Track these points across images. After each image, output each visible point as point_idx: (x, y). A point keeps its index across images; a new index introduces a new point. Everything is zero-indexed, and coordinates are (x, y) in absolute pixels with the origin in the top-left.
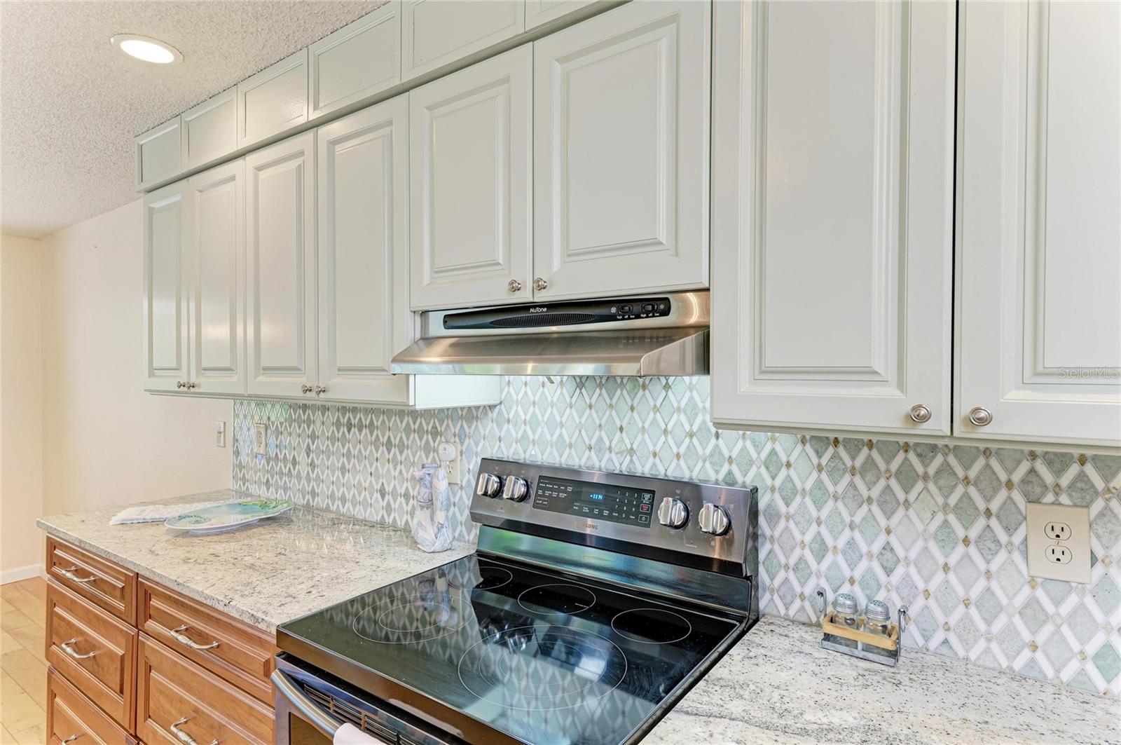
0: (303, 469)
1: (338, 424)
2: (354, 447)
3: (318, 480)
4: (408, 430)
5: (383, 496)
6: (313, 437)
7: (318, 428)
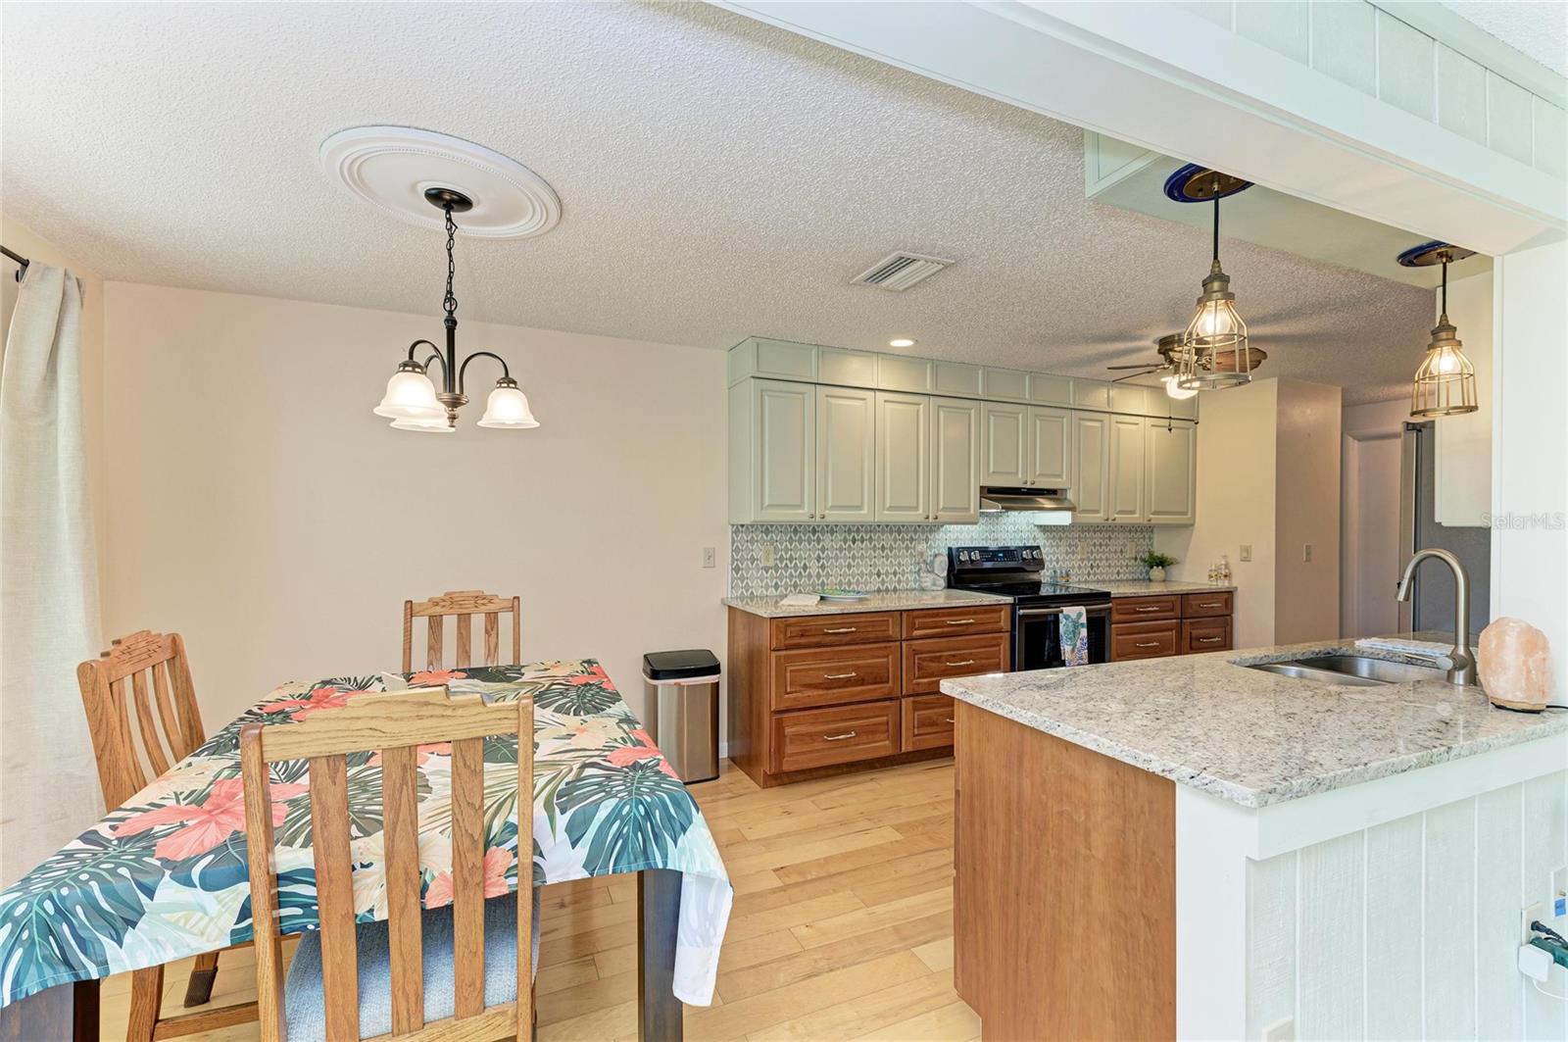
0: (814, 570)
1: (845, 540)
2: (858, 552)
3: (828, 575)
4: (895, 540)
5: (879, 576)
6: (823, 550)
7: (827, 544)
